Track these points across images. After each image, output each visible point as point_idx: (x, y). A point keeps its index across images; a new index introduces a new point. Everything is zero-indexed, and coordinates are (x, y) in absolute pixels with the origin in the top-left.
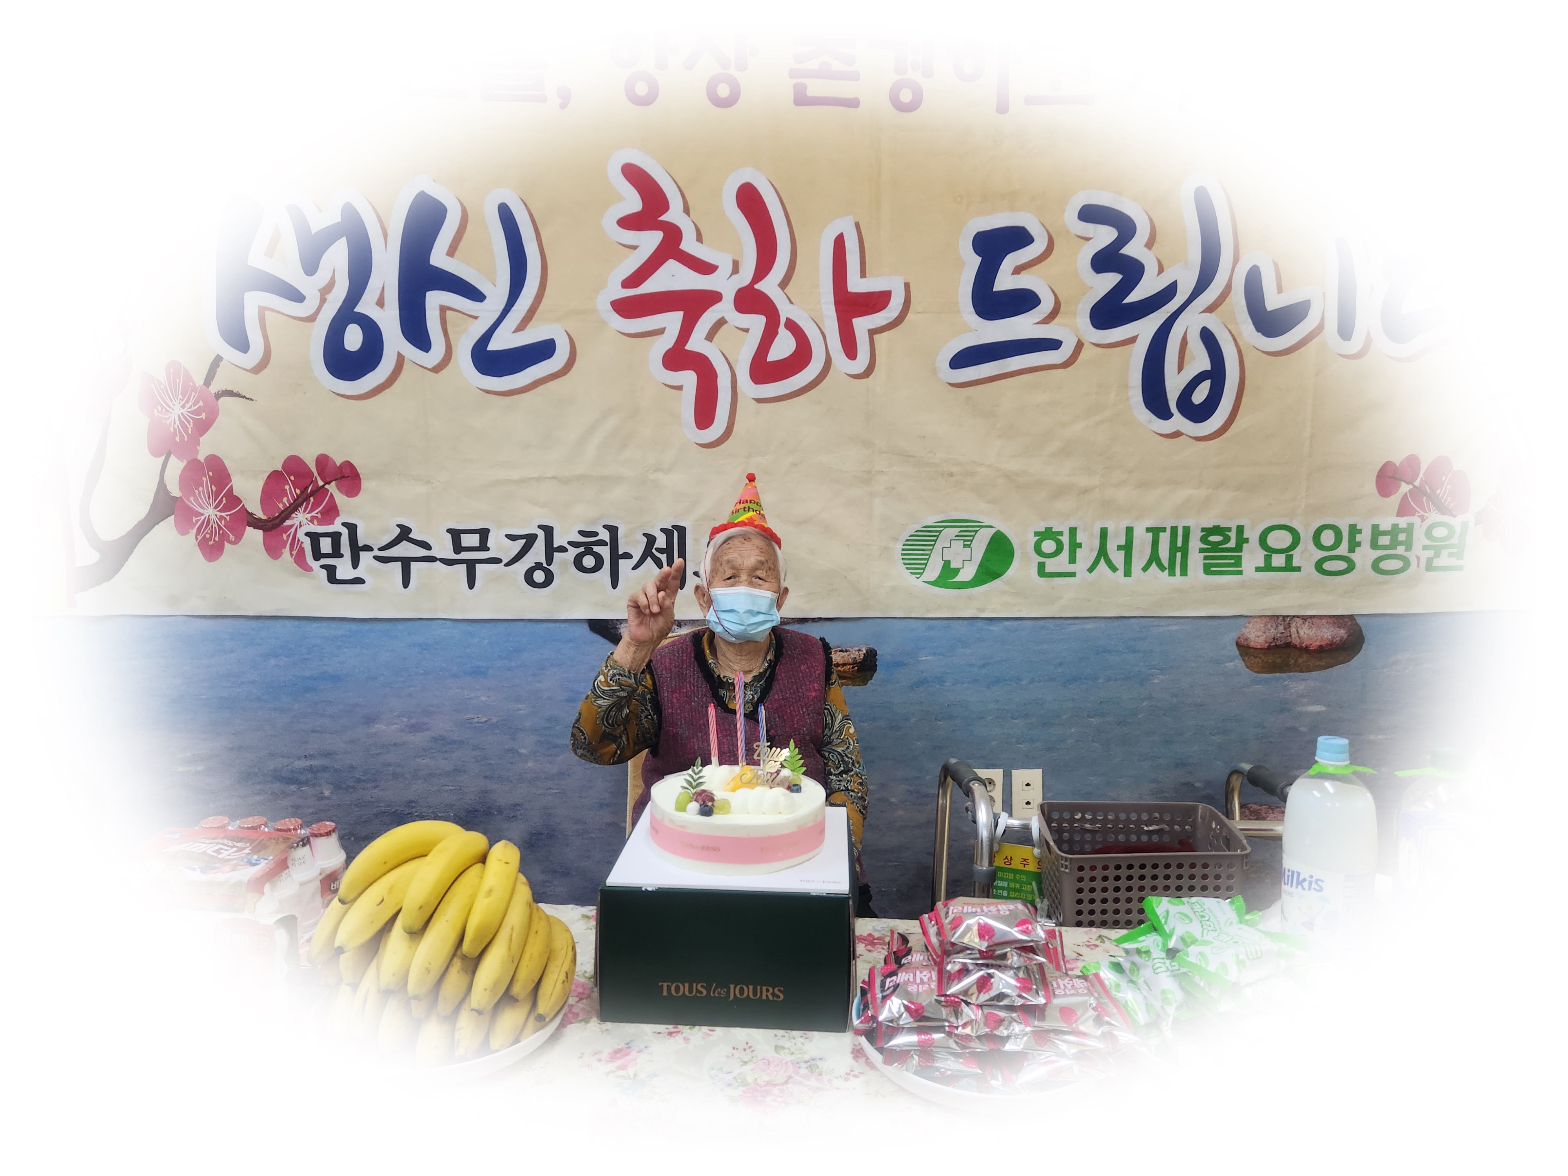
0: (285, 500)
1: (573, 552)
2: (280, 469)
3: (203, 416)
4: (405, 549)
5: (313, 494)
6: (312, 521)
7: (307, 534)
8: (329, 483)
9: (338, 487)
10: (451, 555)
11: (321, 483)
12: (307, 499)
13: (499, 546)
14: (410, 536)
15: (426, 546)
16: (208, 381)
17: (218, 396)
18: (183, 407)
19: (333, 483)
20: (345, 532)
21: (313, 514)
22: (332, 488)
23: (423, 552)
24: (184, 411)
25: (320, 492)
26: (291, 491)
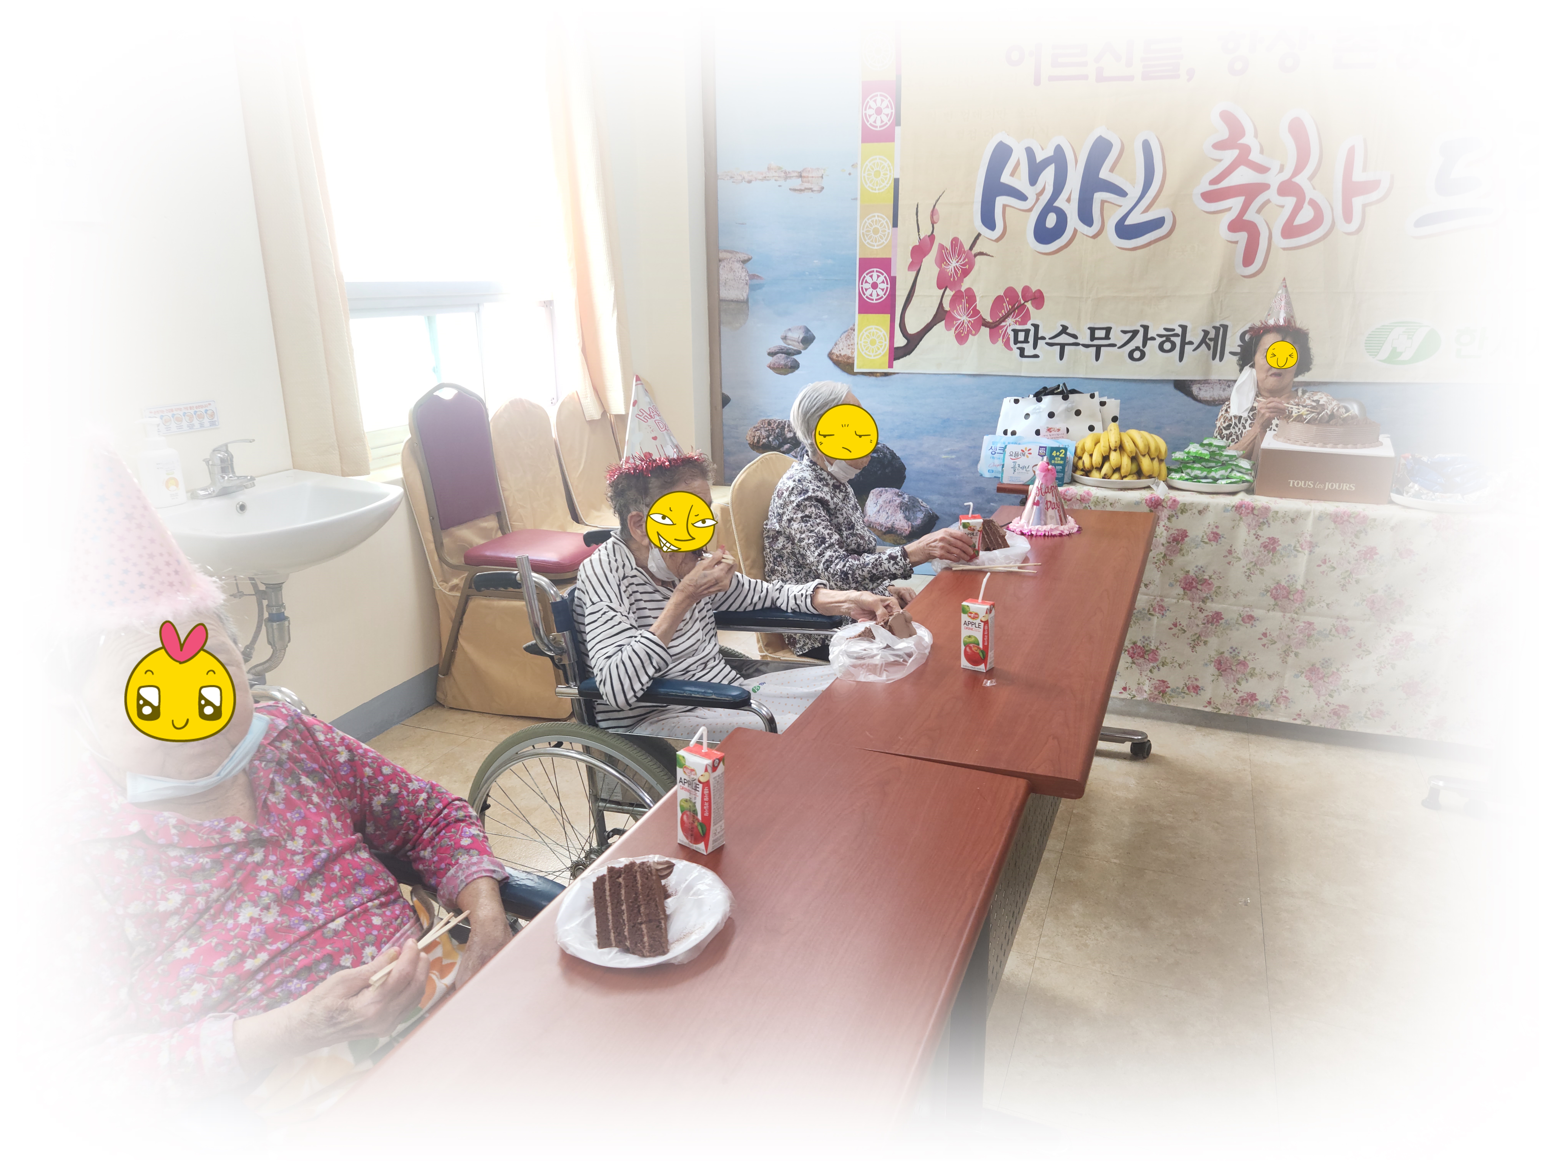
0: (1003, 311)
1: (1159, 340)
2: (1002, 294)
3: (967, 267)
4: (1064, 339)
5: (1017, 308)
6: (1016, 323)
7: (1013, 330)
8: (1027, 302)
9: (1032, 304)
10: (1088, 342)
11: (1022, 302)
12: (1014, 311)
13: (1117, 337)
14: (1067, 331)
15: (1075, 337)
16: (971, 248)
17: (976, 255)
18: (957, 262)
19: (1030, 302)
20: (1032, 329)
21: (1017, 319)
22: (1029, 305)
23: (1072, 340)
24: (957, 264)
25: (1022, 307)
26: (1007, 306)
